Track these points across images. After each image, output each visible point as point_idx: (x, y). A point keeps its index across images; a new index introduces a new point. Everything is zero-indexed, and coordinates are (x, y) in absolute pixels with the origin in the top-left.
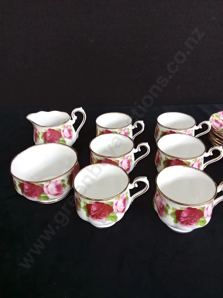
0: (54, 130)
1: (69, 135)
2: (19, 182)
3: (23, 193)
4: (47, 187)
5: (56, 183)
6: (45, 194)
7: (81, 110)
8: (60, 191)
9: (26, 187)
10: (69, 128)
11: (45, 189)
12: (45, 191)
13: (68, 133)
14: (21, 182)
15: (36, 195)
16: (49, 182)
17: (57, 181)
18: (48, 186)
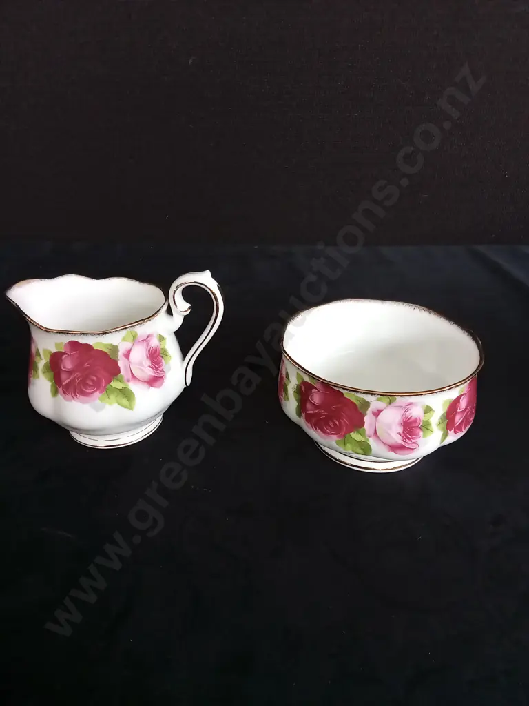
0: (88, 347)
1: (150, 373)
2: (298, 376)
3: (299, 415)
4: (377, 414)
5: (406, 411)
6: (363, 435)
7: (206, 279)
8: (409, 439)
9: (316, 398)
10: (154, 343)
11: (368, 419)
12: (366, 426)
13: (148, 363)
14: (307, 379)
15: (338, 430)
16: (386, 399)
17: (410, 404)
18: (380, 411)
